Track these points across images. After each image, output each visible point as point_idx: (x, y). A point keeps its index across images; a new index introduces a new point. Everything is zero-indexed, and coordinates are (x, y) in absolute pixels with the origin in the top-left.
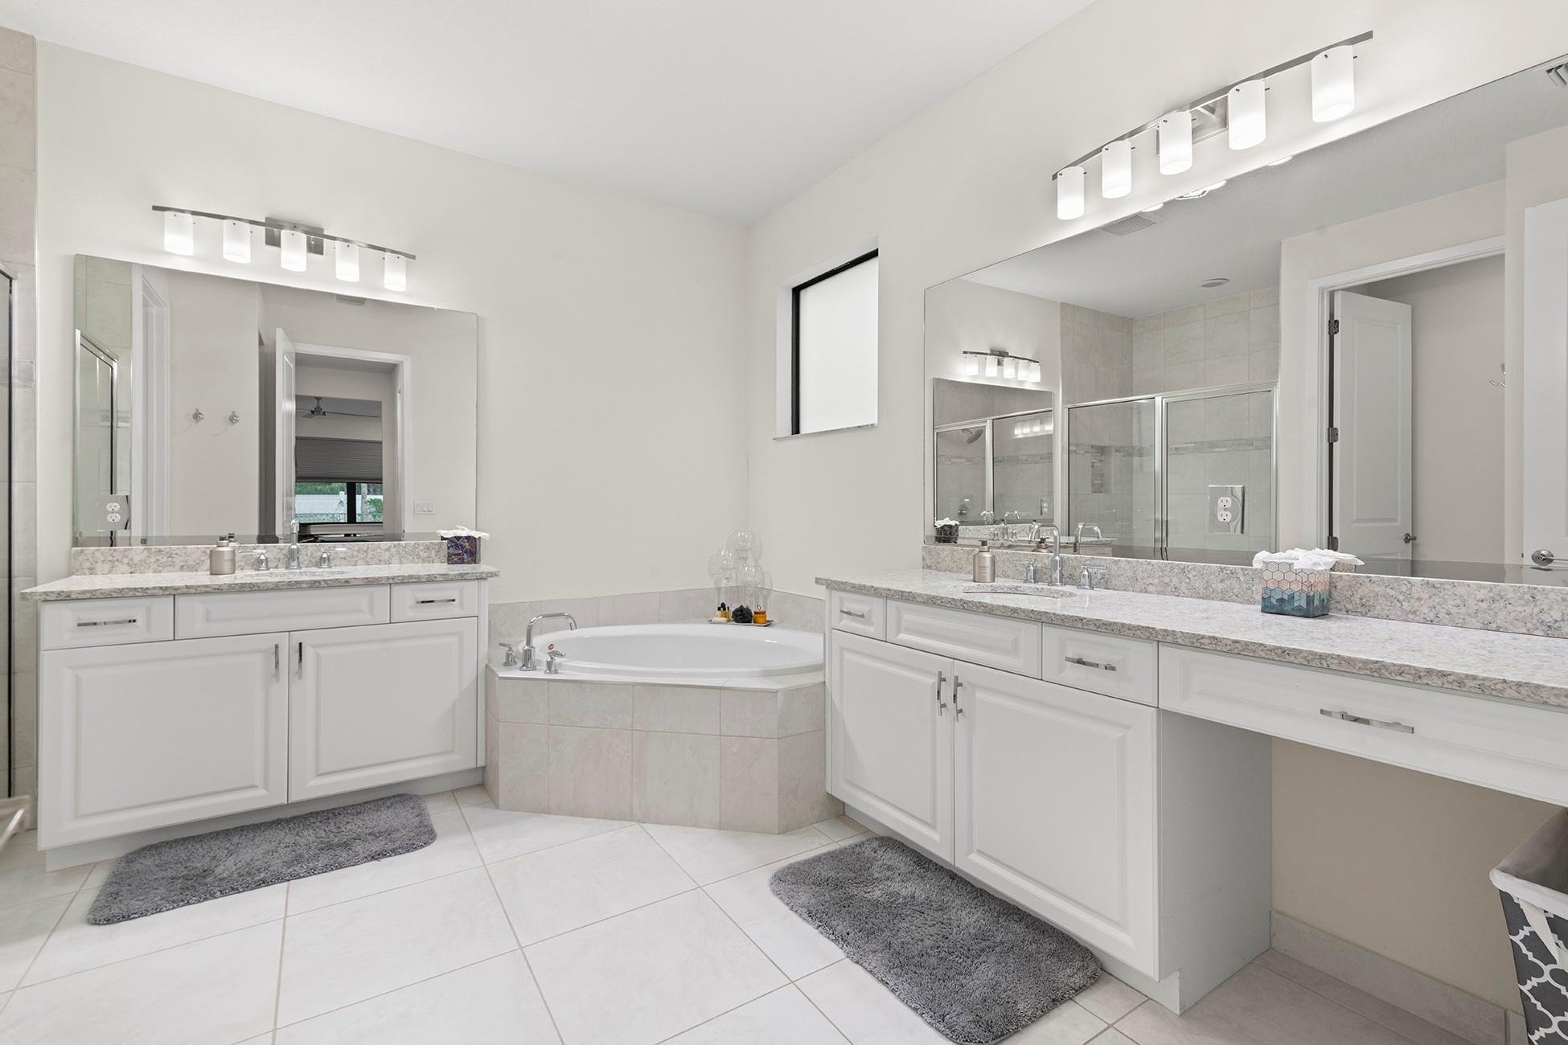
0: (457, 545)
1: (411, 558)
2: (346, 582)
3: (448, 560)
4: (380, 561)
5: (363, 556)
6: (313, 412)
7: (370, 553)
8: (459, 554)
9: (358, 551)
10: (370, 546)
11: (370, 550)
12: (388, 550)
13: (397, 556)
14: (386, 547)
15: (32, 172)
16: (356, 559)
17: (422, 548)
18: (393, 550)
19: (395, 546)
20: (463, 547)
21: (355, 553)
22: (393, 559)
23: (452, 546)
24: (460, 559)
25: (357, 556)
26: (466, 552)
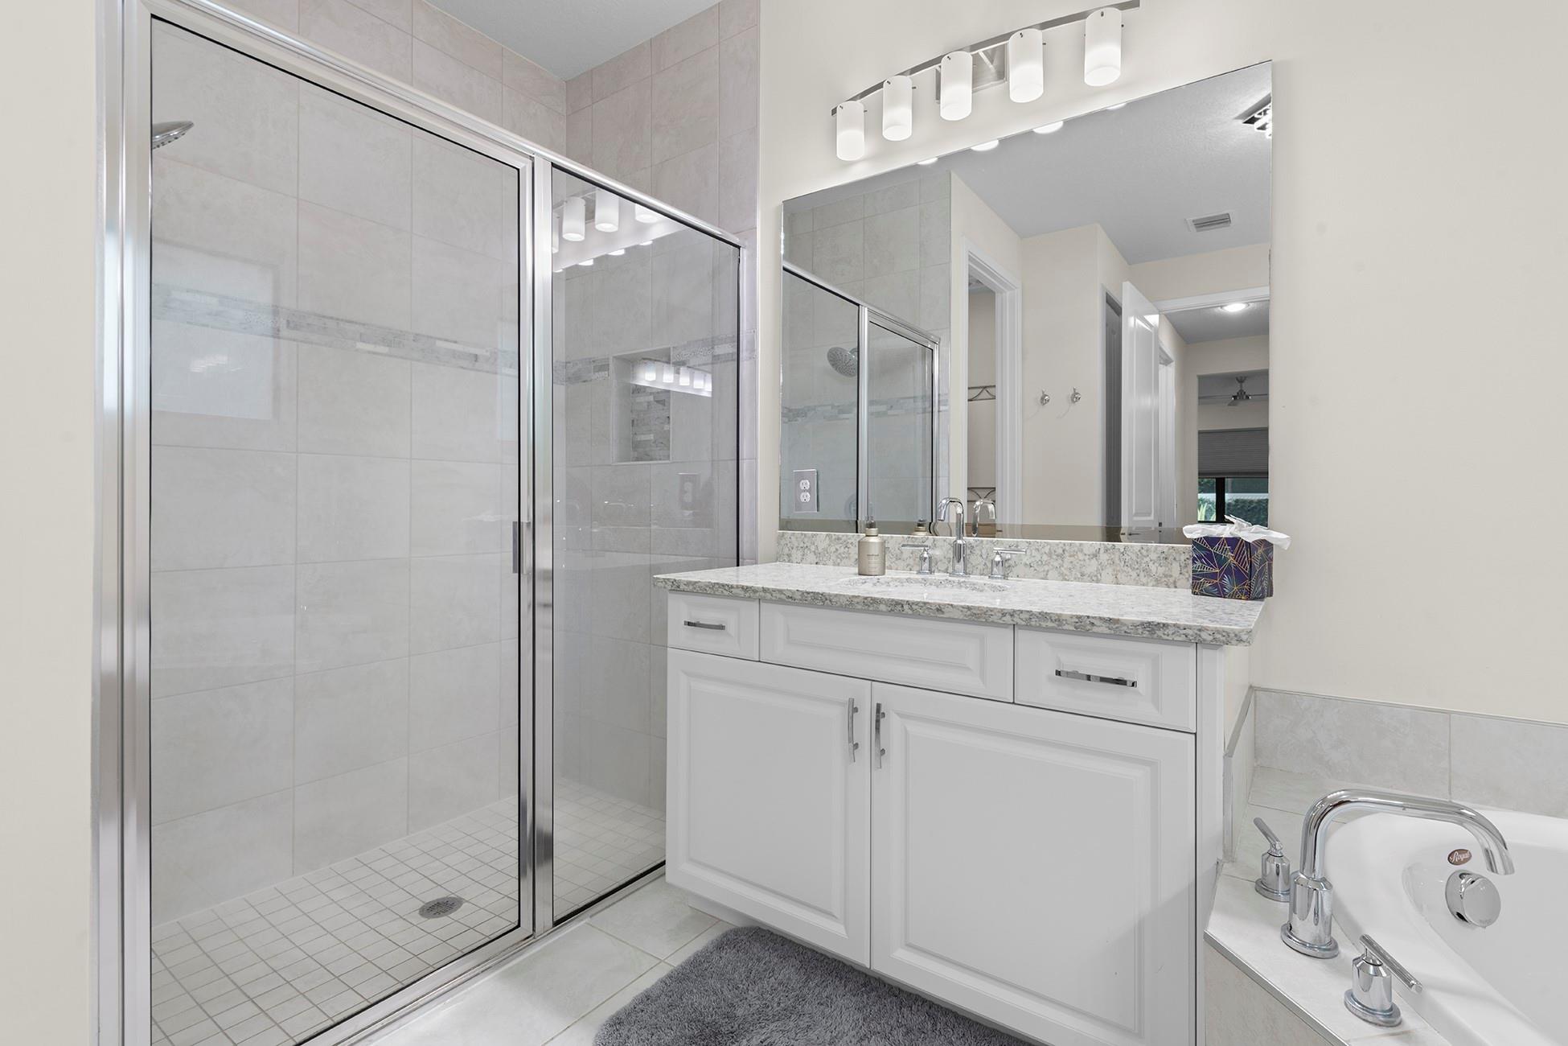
0: (1209, 557)
1: (1134, 574)
2: (938, 610)
3: (1194, 586)
4: (1083, 575)
5: (1056, 564)
6: (1235, 397)
7: (1067, 559)
8: (1214, 576)
9: (1050, 555)
10: (1067, 548)
11: (1067, 554)
12: (1095, 556)
13: (1110, 570)
14: (1093, 551)
15: (754, 130)
16: (1046, 568)
17: (1154, 556)
18: (1104, 557)
19: (1106, 550)
20: (1221, 561)
21: (1045, 558)
22: (1104, 573)
23: (1200, 558)
24: (1215, 586)
25: (1048, 564)
26: (1228, 572)
